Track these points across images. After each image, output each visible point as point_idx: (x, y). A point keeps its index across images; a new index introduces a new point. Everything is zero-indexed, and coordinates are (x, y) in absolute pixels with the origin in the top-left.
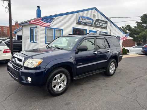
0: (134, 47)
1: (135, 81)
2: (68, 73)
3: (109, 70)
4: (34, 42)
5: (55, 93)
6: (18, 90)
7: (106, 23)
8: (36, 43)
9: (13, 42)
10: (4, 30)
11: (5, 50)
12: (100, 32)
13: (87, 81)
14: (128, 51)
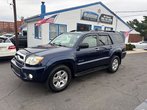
0: (141, 42)
1: (138, 78)
2: (69, 70)
3: (111, 67)
4: (38, 38)
5: (57, 89)
6: (21, 86)
7: (112, 18)
8: (41, 39)
9: (19, 38)
10: (11, 26)
11: (10, 47)
12: (105, 27)
13: (89, 78)
14: (134, 47)
